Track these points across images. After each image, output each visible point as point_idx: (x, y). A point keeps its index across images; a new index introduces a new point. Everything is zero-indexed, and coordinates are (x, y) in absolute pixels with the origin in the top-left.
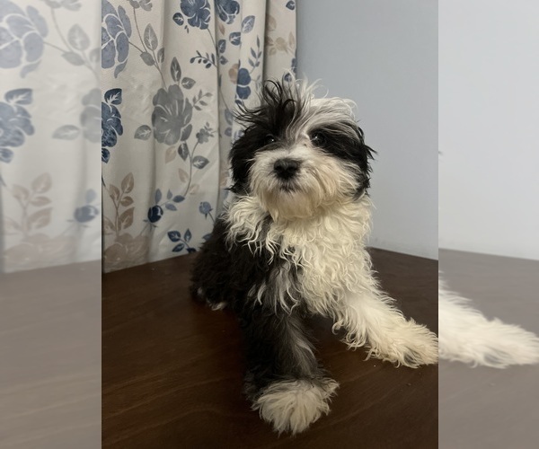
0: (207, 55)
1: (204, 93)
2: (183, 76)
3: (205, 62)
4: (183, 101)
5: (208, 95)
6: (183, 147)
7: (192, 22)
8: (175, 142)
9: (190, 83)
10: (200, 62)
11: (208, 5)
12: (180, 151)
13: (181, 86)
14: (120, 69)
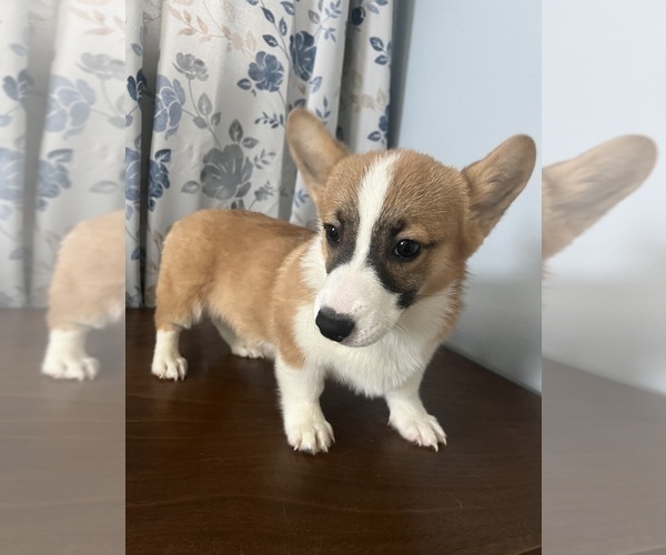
0: (275, 116)
1: (267, 152)
2: (244, 137)
3: (271, 122)
4: (242, 160)
5: (272, 154)
6: (237, 203)
7: (259, 86)
8: (228, 197)
9: (251, 143)
10: (265, 122)
11: (281, 68)
12: (234, 206)
13: (241, 145)
14: (171, 132)
